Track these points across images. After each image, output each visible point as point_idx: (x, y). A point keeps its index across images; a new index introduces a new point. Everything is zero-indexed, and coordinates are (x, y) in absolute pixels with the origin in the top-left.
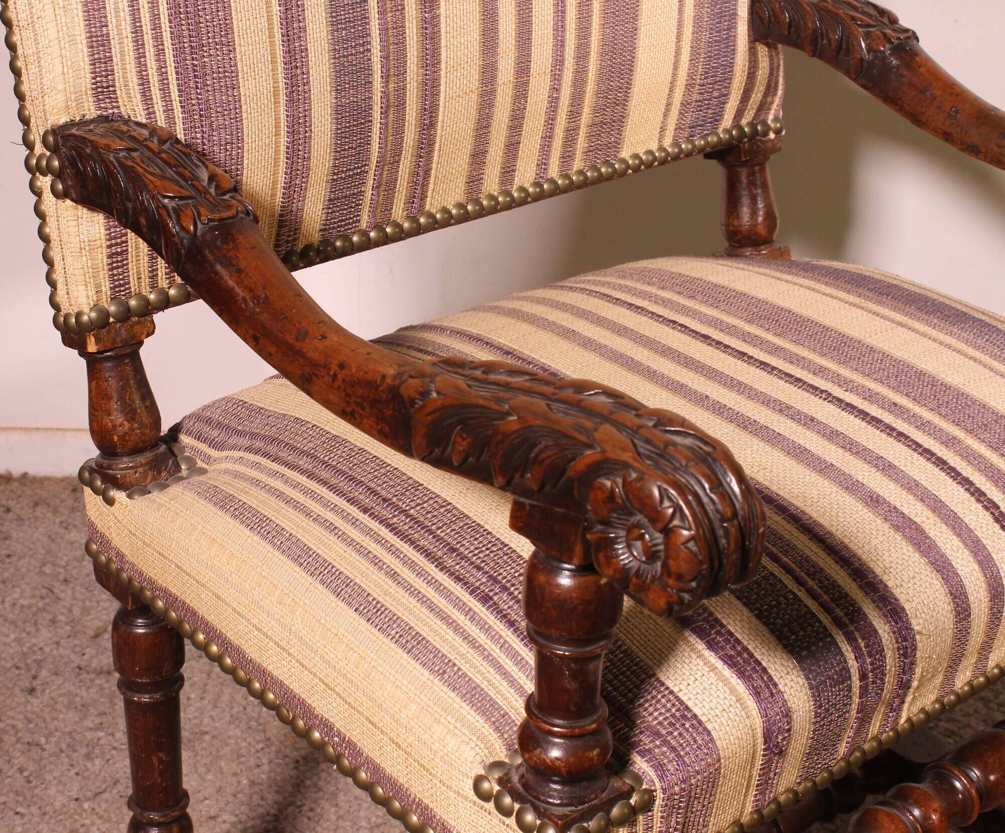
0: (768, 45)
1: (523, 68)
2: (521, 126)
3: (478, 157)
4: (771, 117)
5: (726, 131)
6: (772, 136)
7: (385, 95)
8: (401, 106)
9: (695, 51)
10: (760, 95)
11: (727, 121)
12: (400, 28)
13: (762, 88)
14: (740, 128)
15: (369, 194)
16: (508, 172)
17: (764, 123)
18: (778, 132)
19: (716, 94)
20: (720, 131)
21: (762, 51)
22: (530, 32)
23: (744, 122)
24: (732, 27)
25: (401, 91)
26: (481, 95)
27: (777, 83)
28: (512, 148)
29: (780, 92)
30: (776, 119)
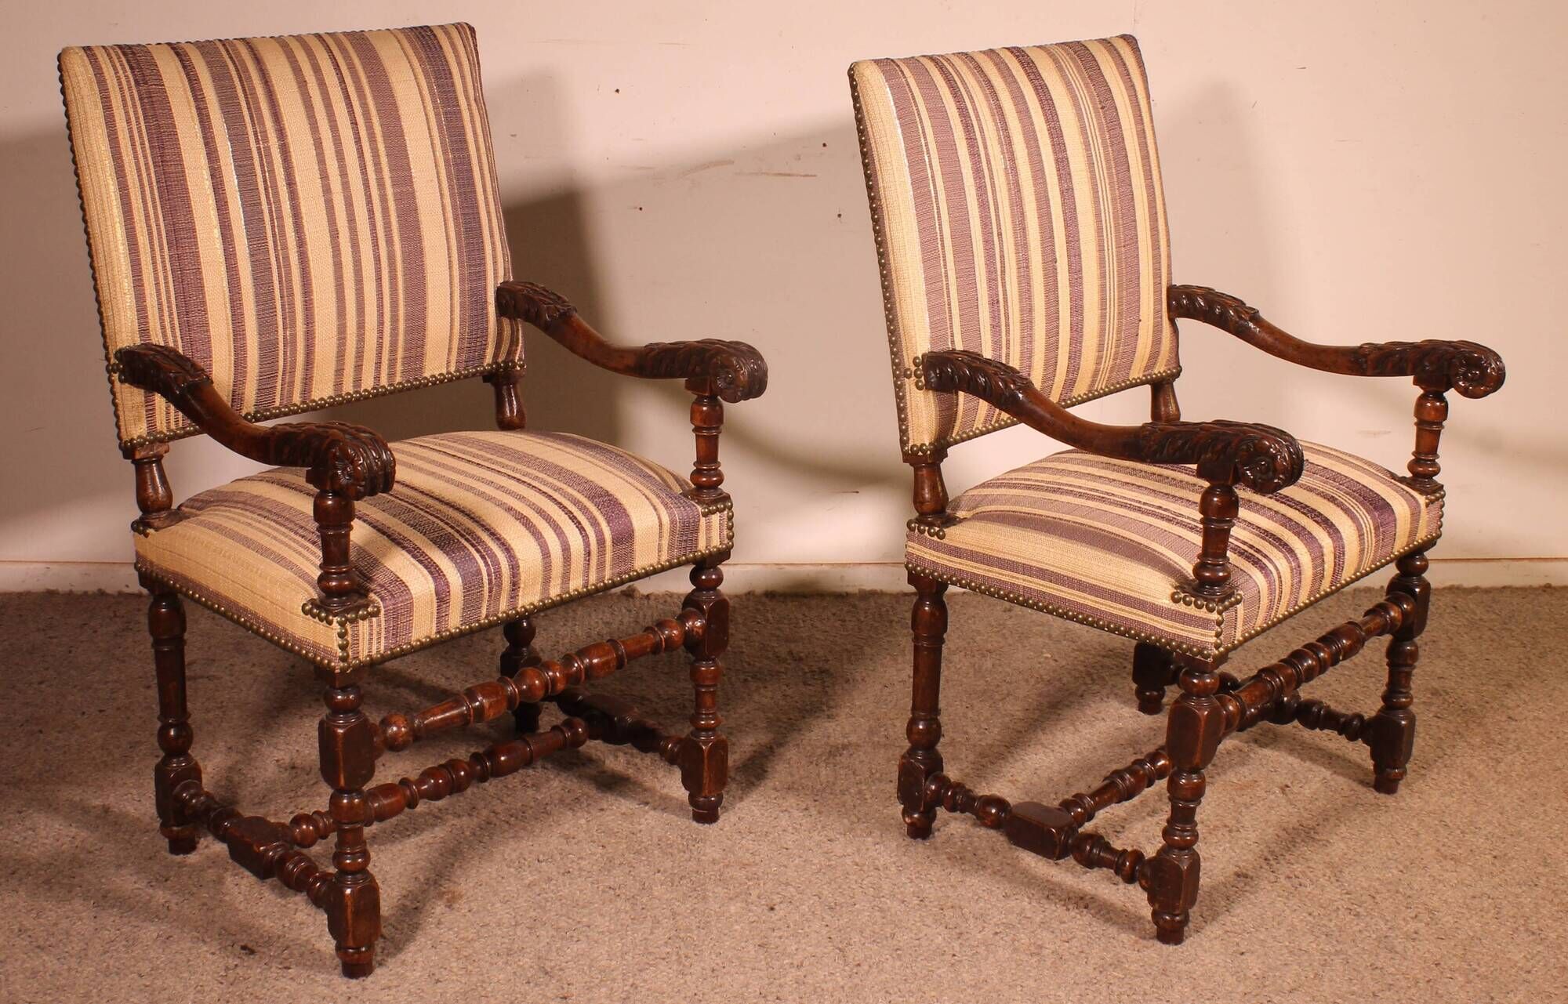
0: (510, 319)
1: (361, 326)
2: (363, 356)
3: (339, 372)
4: (517, 358)
5: (488, 365)
6: (518, 368)
7: (285, 337)
8: (294, 343)
9: (462, 320)
10: (508, 345)
11: (489, 359)
12: (292, 304)
13: (508, 342)
14: (498, 364)
15: (279, 388)
16: (357, 381)
17: (513, 361)
18: (521, 366)
19: (478, 344)
20: (485, 364)
21: (506, 321)
22: (364, 308)
23: (500, 360)
24: (485, 308)
25: (294, 336)
26: (338, 339)
27: (518, 339)
28: (358, 368)
29: (520, 345)
30: (520, 359)
